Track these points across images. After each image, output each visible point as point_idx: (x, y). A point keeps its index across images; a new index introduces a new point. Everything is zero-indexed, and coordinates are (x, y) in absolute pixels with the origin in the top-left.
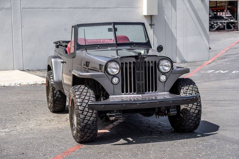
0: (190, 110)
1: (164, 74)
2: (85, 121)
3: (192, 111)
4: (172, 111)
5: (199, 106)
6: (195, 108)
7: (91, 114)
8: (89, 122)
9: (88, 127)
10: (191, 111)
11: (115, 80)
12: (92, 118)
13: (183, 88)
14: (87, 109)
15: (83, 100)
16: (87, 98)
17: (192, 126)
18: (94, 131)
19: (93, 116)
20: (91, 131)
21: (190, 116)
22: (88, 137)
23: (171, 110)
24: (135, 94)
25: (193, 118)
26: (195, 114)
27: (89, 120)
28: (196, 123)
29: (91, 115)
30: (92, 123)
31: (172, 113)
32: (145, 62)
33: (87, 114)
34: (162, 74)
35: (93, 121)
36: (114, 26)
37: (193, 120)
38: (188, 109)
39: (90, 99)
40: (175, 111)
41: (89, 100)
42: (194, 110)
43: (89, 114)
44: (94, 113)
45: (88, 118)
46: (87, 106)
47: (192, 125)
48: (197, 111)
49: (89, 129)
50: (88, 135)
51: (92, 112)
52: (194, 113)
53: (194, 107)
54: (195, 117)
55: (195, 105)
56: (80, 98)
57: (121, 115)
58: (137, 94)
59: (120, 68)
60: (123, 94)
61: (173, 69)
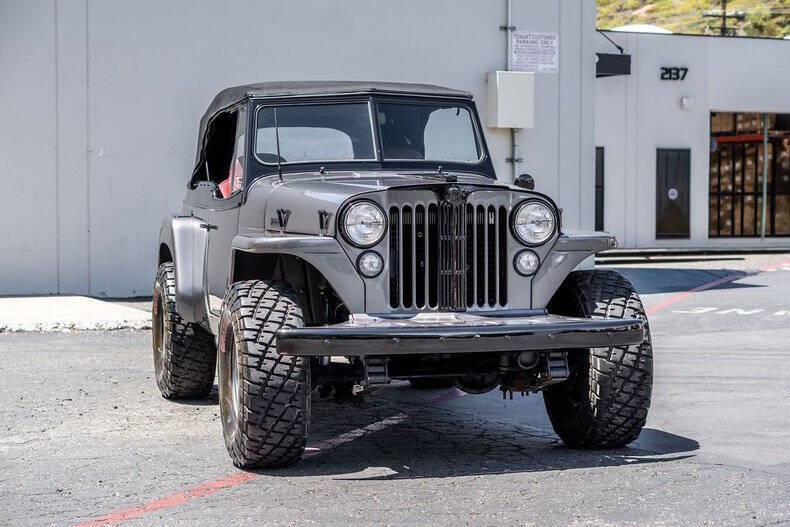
0: (615, 370)
1: (529, 248)
2: (269, 393)
3: (623, 372)
4: (553, 368)
5: (644, 356)
6: (632, 364)
7: (288, 368)
8: (282, 397)
9: (277, 410)
10: (618, 373)
11: (371, 263)
12: (290, 383)
14: (273, 353)
15: (261, 322)
16: (275, 316)
17: (622, 425)
18: (296, 426)
19: (293, 375)
20: (287, 425)
21: (615, 390)
22: (277, 446)
23: (550, 364)
24: (435, 311)
25: (624, 397)
26: (632, 385)
27: (280, 389)
28: (636, 416)
29: (285, 373)
30: (291, 400)
31: (555, 373)
32: (470, 207)
33: (273, 368)
34: (526, 250)
35: (294, 394)
37: (625, 405)
39: (287, 322)
40: (565, 367)
41: (281, 324)
43: (281, 369)
44: (297, 366)
45: (276, 381)
46: (274, 343)
47: (620, 420)
49: (280, 419)
50: (276, 438)
51: (290, 362)
53: (629, 359)
54: (632, 395)
55: (631, 353)
56: (251, 316)
57: (384, 374)
58: (440, 310)
59: (387, 223)
60: (394, 310)
61: (559, 235)
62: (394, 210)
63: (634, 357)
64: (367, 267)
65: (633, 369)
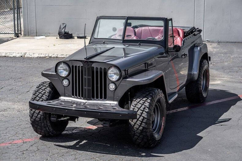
0: (134, 125)
2: (34, 117)
5: (145, 123)
6: (139, 124)
7: (38, 111)
9: (37, 123)
10: (135, 127)
11: (65, 82)
12: (39, 116)
13: (135, 100)
15: (36, 97)
16: (40, 95)
25: (138, 134)
26: (140, 131)
27: (36, 117)
29: (38, 113)
30: (40, 120)
32: (93, 68)
34: (111, 83)
36: (128, 20)
37: (139, 137)
38: (132, 123)
39: (43, 97)
41: (41, 98)
42: (137, 127)
45: (35, 115)
48: (141, 128)
52: (138, 129)
53: (139, 122)
54: (140, 134)
55: (140, 121)
56: (34, 95)
57: (56, 118)
58: (84, 99)
59: (70, 70)
60: (73, 96)
61: (123, 79)
62: (73, 66)
64: (65, 83)
65: (140, 126)
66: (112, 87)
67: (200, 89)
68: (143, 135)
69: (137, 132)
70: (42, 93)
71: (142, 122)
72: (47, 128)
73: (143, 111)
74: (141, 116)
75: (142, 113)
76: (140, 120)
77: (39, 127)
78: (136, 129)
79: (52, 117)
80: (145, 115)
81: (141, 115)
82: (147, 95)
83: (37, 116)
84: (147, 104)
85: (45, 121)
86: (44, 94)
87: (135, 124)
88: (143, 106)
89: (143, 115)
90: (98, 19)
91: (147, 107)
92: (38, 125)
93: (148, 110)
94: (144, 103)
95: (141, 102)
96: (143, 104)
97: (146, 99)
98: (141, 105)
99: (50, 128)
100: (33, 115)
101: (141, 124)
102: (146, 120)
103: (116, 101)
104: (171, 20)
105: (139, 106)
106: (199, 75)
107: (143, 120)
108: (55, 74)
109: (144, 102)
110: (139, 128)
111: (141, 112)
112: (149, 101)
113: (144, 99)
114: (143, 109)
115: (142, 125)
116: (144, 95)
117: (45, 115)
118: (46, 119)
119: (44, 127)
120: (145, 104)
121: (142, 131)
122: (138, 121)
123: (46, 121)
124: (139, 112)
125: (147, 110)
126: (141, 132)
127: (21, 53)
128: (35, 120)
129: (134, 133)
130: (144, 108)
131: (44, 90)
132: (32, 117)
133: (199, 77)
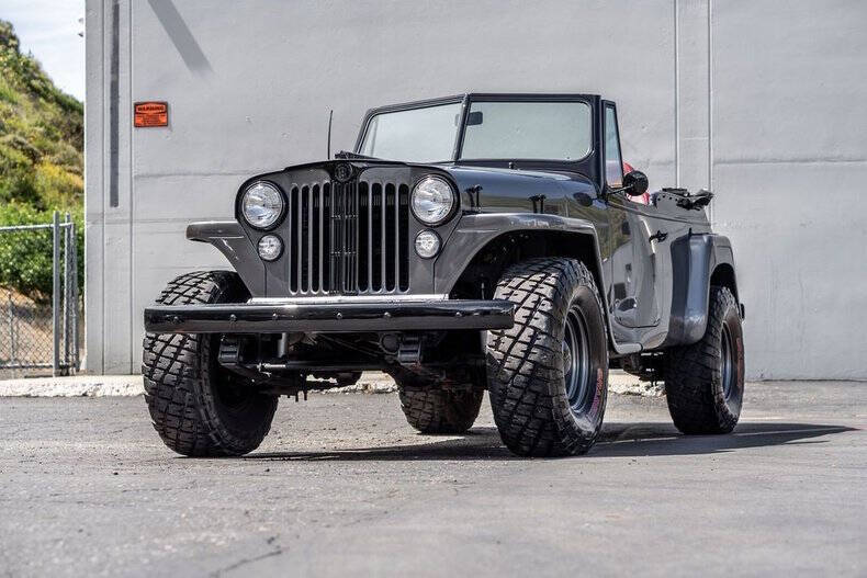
0: (503, 361)
1: (431, 228)
2: (158, 374)
3: (513, 363)
5: (538, 346)
6: (522, 354)
8: (170, 378)
9: (167, 393)
10: (507, 365)
11: (269, 246)
12: (177, 365)
13: (503, 282)
17: (526, 426)
19: (180, 358)
24: (327, 295)
25: (517, 393)
26: (523, 378)
27: (167, 371)
29: (172, 356)
30: (179, 382)
32: (364, 185)
34: (425, 230)
35: (179, 375)
36: (471, 105)
37: (519, 401)
38: (498, 355)
40: (416, 351)
42: (515, 363)
43: (170, 351)
45: (165, 363)
48: (528, 366)
52: (516, 372)
53: (519, 349)
54: (526, 389)
55: (523, 343)
57: (235, 353)
58: (331, 294)
59: (287, 204)
60: (293, 294)
61: (464, 214)
62: (295, 191)
63: (525, 347)
64: (266, 250)
65: (523, 360)
66: (427, 244)
67: (713, 373)
68: (534, 392)
69: (513, 386)
70: (190, 293)
71: (530, 345)
72: (202, 411)
73: (533, 310)
74: (525, 325)
75: (529, 318)
76: (522, 338)
77: (173, 409)
78: (510, 373)
79: (223, 353)
80: (540, 322)
81: (527, 322)
82: (546, 267)
83: (170, 366)
84: (547, 291)
85: (196, 384)
86: (193, 297)
87: (507, 354)
88: (534, 297)
89: (533, 323)
90: (372, 115)
91: (547, 299)
92: (170, 400)
93: (550, 308)
94: (536, 287)
95: (527, 285)
96: (532, 291)
97: (543, 275)
98: (525, 294)
99: (213, 414)
100: (153, 367)
101: (527, 352)
102: (545, 337)
103: (440, 292)
104: (613, 105)
105: (518, 299)
106: (709, 325)
107: (533, 337)
108: (236, 222)
109: (534, 284)
110: (519, 367)
111: (528, 313)
112: (552, 281)
113: (537, 277)
114: (532, 306)
115: (531, 357)
116: (535, 268)
117: (196, 361)
118: (199, 377)
119: (191, 407)
120: (537, 290)
121: (531, 377)
122: (518, 345)
123: (200, 383)
124: (520, 316)
125: (547, 307)
126: (528, 383)
127: (84, 385)
128: (161, 381)
129: (505, 391)
130: (538, 302)
131: (195, 286)
132: (152, 372)
133: (708, 332)
